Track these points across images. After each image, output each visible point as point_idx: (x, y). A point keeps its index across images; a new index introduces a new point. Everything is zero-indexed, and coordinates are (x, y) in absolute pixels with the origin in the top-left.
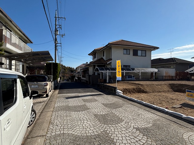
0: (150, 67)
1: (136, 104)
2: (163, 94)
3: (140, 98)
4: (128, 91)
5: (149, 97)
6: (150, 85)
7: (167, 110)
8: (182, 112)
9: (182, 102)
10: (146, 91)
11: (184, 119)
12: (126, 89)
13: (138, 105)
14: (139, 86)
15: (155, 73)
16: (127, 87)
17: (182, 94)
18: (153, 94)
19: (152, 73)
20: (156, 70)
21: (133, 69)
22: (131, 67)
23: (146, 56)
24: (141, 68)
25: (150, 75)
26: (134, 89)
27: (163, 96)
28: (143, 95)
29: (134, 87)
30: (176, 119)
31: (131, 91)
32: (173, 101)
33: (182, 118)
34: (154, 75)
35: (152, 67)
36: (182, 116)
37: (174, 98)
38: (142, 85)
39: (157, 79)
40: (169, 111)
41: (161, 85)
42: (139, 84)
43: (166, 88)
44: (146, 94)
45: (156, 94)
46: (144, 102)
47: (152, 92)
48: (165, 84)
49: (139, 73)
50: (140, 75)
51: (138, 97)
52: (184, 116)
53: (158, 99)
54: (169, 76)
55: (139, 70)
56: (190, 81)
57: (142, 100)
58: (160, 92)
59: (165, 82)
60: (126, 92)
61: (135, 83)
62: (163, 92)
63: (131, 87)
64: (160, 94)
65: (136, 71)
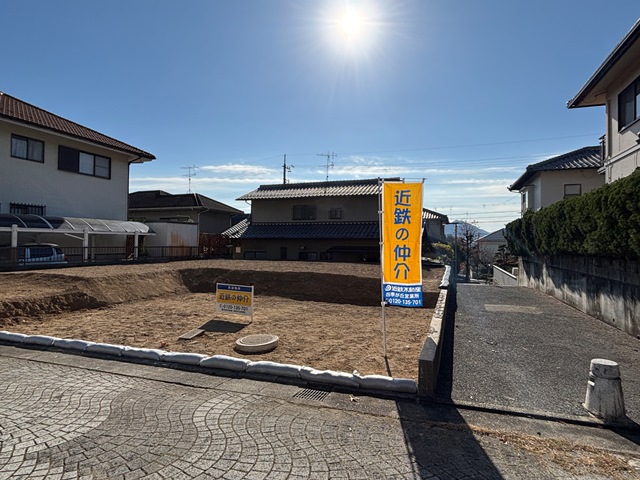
0: (125, 216)
1: (55, 355)
2: (161, 303)
3: (78, 331)
4: (24, 309)
5: (112, 320)
6: (118, 277)
7: (161, 352)
8: (202, 348)
9: (206, 320)
10: (104, 300)
11: (204, 367)
12: (16, 305)
13: (65, 356)
14: (77, 284)
15: (141, 238)
16: (22, 296)
18: (129, 307)
19: (131, 238)
20: (142, 228)
21: (58, 222)
22: (50, 213)
23: (110, 178)
24: (92, 221)
25: (123, 244)
26: (54, 300)
27: (160, 309)
28: (89, 319)
29: (57, 291)
30: (183, 373)
31: (43, 309)
32: (184, 321)
33: (199, 366)
34: (136, 244)
35: (132, 216)
36: (200, 358)
37: (188, 312)
38: (88, 281)
39: (145, 258)
40: (167, 354)
41: (154, 275)
42: (77, 279)
43: (169, 284)
44: (102, 312)
45: (137, 305)
46: (90, 343)
47: (125, 303)
48: (167, 272)
49: (82, 235)
50: (86, 244)
51: (69, 329)
52: (205, 357)
53: (141, 324)
54: (183, 247)
55: (81, 227)
56: (232, 259)
57: (84, 336)
58: (150, 297)
59: (168, 264)
60: (17, 314)
61: (62, 277)
62: (161, 296)
63: (39, 292)
64: (149, 304)
65: (70, 228)
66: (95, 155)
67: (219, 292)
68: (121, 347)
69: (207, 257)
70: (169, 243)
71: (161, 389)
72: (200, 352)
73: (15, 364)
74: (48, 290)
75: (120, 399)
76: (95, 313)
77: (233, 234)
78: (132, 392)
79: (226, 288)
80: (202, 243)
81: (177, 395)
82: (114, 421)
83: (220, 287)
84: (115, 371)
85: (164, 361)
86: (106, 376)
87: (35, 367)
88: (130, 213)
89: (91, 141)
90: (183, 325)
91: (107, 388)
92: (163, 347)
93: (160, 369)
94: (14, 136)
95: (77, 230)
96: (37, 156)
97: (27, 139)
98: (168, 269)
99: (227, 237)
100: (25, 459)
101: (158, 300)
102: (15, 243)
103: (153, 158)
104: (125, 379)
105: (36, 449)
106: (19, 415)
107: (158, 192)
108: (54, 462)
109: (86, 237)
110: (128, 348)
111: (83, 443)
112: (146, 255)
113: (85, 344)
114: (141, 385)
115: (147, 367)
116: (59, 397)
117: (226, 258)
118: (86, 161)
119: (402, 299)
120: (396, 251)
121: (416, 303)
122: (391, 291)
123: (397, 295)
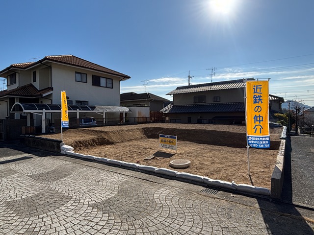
0: (119, 104)
1: (96, 164)
2: (135, 143)
3: (103, 154)
4: (83, 144)
5: (116, 150)
6: (118, 131)
7: (137, 165)
8: (155, 164)
9: (155, 151)
10: (112, 141)
11: (156, 173)
12: (80, 142)
13: (99, 165)
14: (102, 134)
15: (126, 113)
16: (82, 139)
17: (156, 140)
18: (122, 144)
19: (121, 114)
20: (126, 109)
21: (93, 108)
22: (90, 104)
23: (112, 88)
24: (106, 107)
25: (118, 117)
26: (93, 140)
27: (135, 145)
28: (107, 149)
29: (94, 137)
30: (147, 175)
31: (89, 144)
32: (146, 151)
33: (154, 172)
34: (124, 117)
35: (122, 104)
36: (154, 169)
37: (147, 147)
38: (106, 133)
39: (128, 123)
40: (140, 166)
41: (132, 130)
42: (101, 132)
43: (138, 134)
44: (112, 146)
45: (126, 143)
46: (108, 159)
47: (121, 142)
48: (138, 129)
49: (103, 113)
50: (104, 117)
51: (100, 153)
52: (157, 169)
53: (128, 152)
54: (143, 117)
55: (102, 110)
56: (164, 123)
57: (106, 156)
58: (131, 140)
59: (137, 125)
60: (80, 146)
61: (96, 131)
62: (135, 139)
63: (88, 137)
64: (131, 143)
65: (98, 110)
66: (106, 78)
67: (161, 138)
68: (121, 162)
69: (154, 122)
70: (137, 116)
71: (139, 182)
72: (154, 166)
73: (81, 166)
74: (91, 136)
75: (122, 185)
76: (109, 146)
77: (165, 111)
78: (127, 182)
79: (164, 136)
80: (151, 115)
81: (146, 185)
82: (120, 194)
83: (161, 136)
84: (119, 172)
85: (139, 169)
86: (116, 174)
87: (88, 168)
88: (121, 103)
89: (105, 72)
90: (145, 153)
91: (116, 179)
92: (138, 162)
93: (137, 173)
94: (76, 72)
95: (101, 111)
96: (85, 80)
97: (81, 73)
98: (137, 127)
99: (162, 112)
100: (88, 206)
101: (134, 141)
102: (78, 117)
103: (129, 78)
104: (123, 176)
105: (92, 202)
106: (85, 188)
107: (132, 93)
108: (99, 209)
109: (104, 114)
110: (123, 162)
111: (109, 202)
112: (128, 121)
113: (106, 160)
114: (130, 179)
115: (132, 171)
116: (98, 182)
117: (162, 123)
118: (103, 81)
119: (258, 144)
120: (254, 118)
121: (267, 146)
122: (251, 140)
123: (255, 142)
